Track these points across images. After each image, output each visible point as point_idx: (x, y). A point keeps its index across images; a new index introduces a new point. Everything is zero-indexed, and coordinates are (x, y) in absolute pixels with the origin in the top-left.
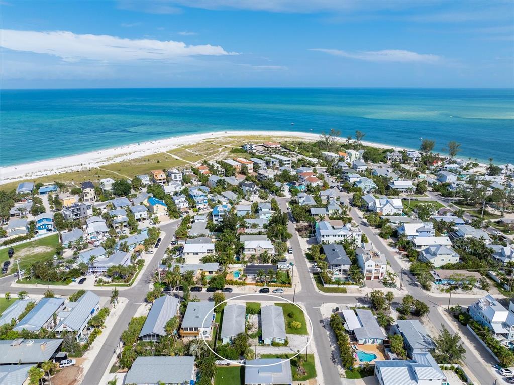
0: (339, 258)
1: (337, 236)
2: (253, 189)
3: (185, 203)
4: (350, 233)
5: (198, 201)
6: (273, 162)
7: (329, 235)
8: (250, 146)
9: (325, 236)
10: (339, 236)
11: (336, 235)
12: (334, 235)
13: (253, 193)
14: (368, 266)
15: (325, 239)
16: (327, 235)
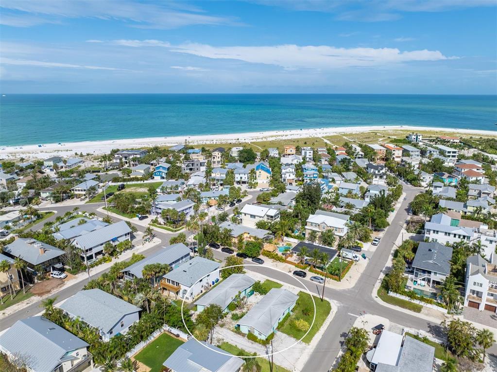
0: (431, 262)
1: (452, 236)
2: (379, 172)
3: (291, 174)
4: (476, 235)
5: (307, 175)
6: (430, 152)
7: (438, 232)
8: (415, 137)
9: (432, 232)
10: (455, 235)
11: (449, 234)
12: (446, 233)
13: (378, 177)
14: (475, 284)
15: (432, 236)
16: (434, 231)
